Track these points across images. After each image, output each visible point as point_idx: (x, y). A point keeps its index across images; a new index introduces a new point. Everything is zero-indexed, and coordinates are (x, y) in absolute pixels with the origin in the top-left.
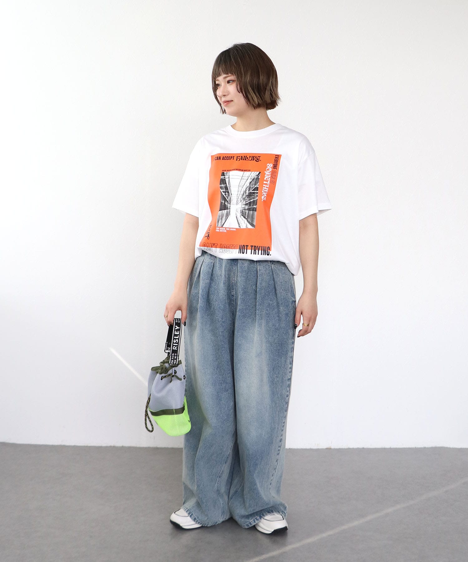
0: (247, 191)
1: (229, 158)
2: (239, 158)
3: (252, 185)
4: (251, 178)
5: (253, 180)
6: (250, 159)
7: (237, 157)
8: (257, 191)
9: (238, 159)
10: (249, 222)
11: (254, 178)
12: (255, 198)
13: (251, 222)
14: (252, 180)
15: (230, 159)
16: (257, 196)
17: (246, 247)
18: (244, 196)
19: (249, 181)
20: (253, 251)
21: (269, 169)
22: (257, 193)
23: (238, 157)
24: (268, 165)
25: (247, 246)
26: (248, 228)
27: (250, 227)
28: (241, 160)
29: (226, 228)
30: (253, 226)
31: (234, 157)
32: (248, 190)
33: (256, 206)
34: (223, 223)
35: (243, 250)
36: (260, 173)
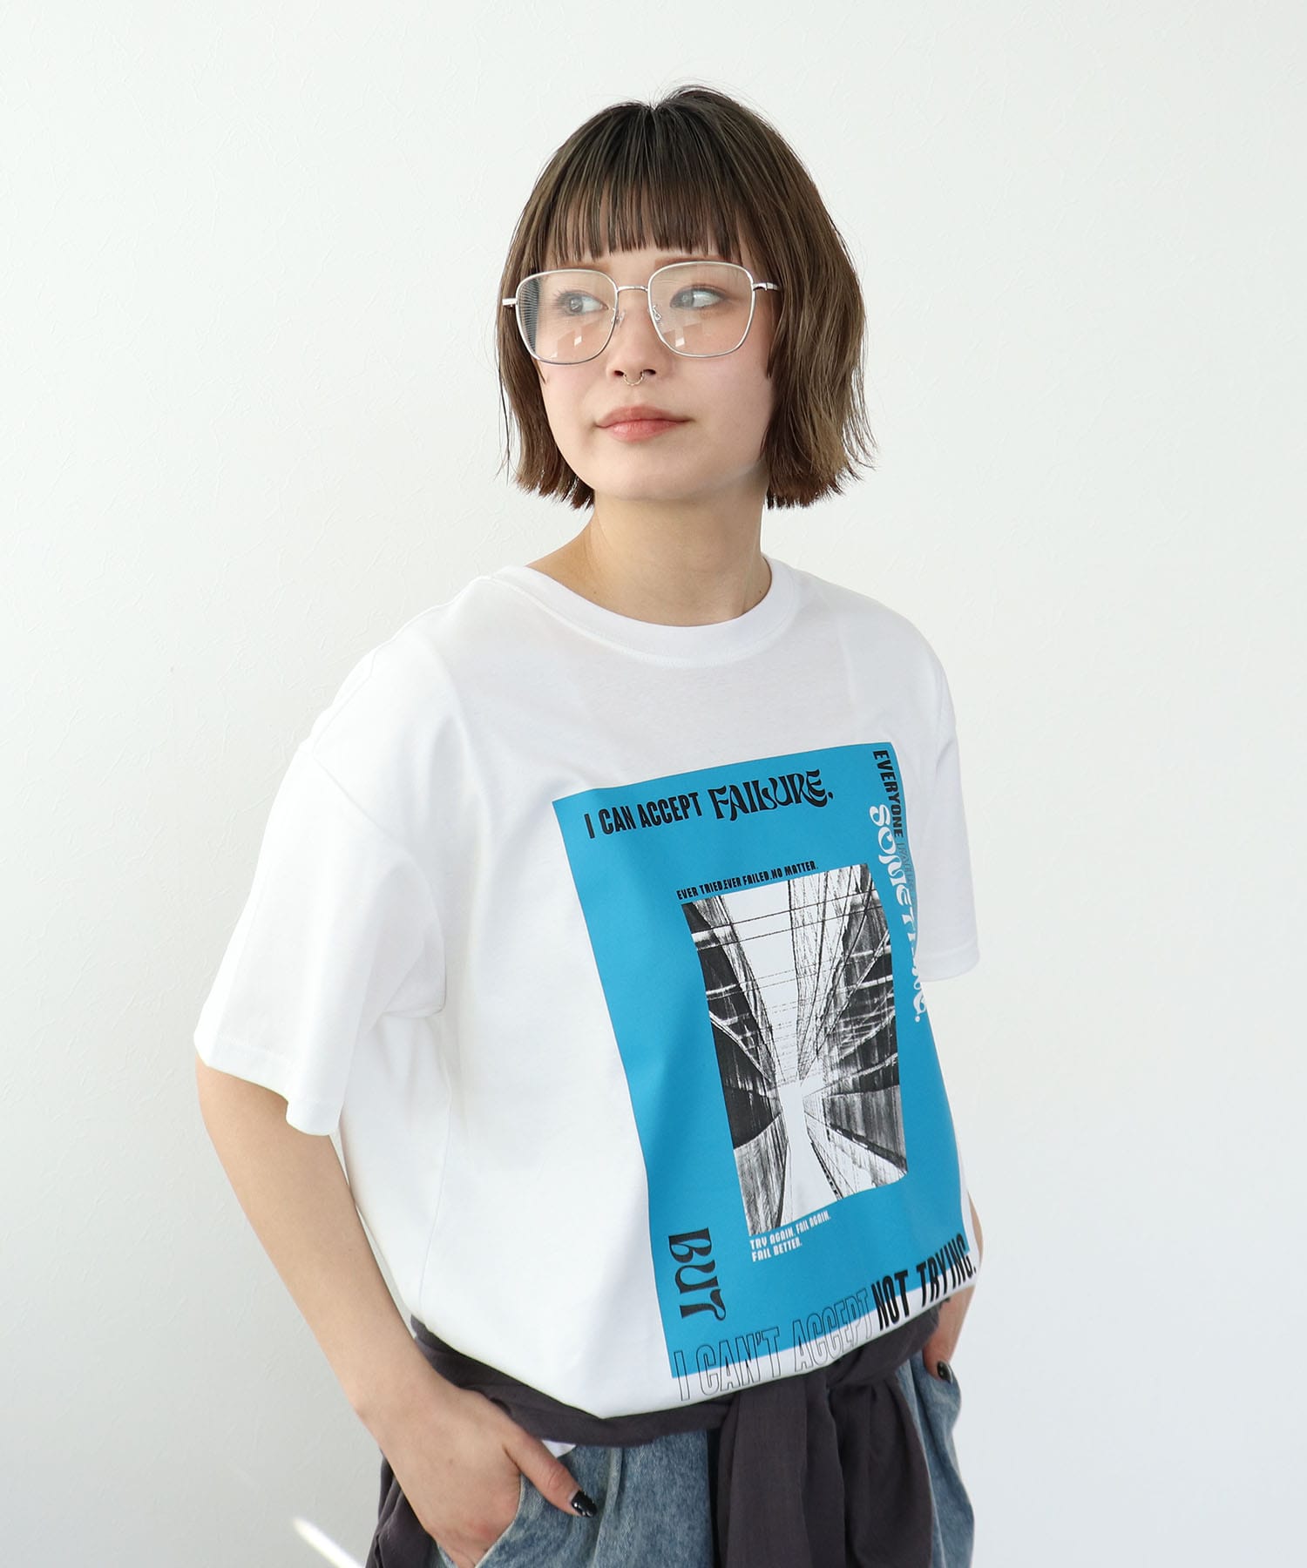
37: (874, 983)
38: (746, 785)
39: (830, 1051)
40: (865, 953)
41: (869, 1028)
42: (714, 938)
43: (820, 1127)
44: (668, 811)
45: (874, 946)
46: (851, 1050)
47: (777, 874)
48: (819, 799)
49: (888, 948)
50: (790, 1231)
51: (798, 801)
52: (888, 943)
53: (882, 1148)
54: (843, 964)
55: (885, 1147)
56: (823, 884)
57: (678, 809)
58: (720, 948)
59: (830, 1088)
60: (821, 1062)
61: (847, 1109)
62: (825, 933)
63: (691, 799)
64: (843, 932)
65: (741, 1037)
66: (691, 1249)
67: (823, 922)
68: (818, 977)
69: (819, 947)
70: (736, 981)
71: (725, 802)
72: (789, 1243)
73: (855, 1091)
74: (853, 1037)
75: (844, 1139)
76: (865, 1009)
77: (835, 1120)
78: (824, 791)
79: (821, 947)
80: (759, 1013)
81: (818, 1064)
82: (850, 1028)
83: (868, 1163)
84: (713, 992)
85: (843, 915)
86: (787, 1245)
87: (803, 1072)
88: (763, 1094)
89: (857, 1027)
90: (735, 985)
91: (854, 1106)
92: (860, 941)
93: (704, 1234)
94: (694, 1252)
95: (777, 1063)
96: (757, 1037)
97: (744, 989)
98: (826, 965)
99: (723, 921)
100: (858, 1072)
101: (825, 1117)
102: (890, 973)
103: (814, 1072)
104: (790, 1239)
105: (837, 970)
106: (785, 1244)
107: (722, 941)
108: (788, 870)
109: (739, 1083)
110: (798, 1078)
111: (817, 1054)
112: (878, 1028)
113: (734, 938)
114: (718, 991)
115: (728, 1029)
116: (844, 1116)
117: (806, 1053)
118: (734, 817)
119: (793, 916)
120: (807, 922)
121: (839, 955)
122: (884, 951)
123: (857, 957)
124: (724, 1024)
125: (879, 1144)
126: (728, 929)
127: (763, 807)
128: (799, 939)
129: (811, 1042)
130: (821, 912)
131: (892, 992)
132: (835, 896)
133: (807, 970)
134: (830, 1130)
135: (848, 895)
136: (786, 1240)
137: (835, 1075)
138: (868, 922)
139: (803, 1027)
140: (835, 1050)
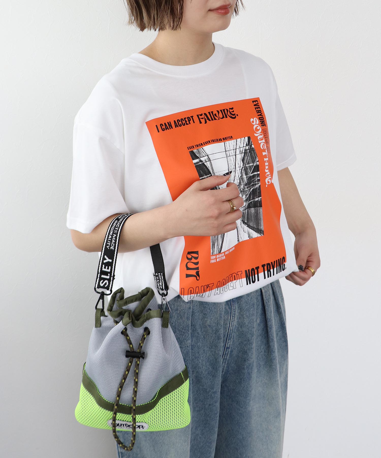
0: (245, 176)
1: (186, 121)
2: (202, 117)
3: (248, 163)
4: (241, 153)
5: (245, 153)
6: (221, 116)
7: (198, 116)
8: (258, 173)
9: (203, 121)
10: (252, 228)
11: (245, 150)
12: (256, 184)
13: (255, 226)
14: (243, 154)
15: (188, 122)
16: (259, 180)
17: (256, 271)
18: (242, 187)
19: (239, 157)
20: (266, 272)
21: (258, 128)
22: (258, 175)
23: (200, 117)
24: (253, 122)
25: (257, 268)
26: (253, 237)
27: (255, 235)
28: (207, 120)
29: (224, 252)
30: (261, 233)
31: (192, 117)
32: (244, 174)
33: (260, 198)
34: (220, 245)
35: (253, 276)
36: (249, 138)
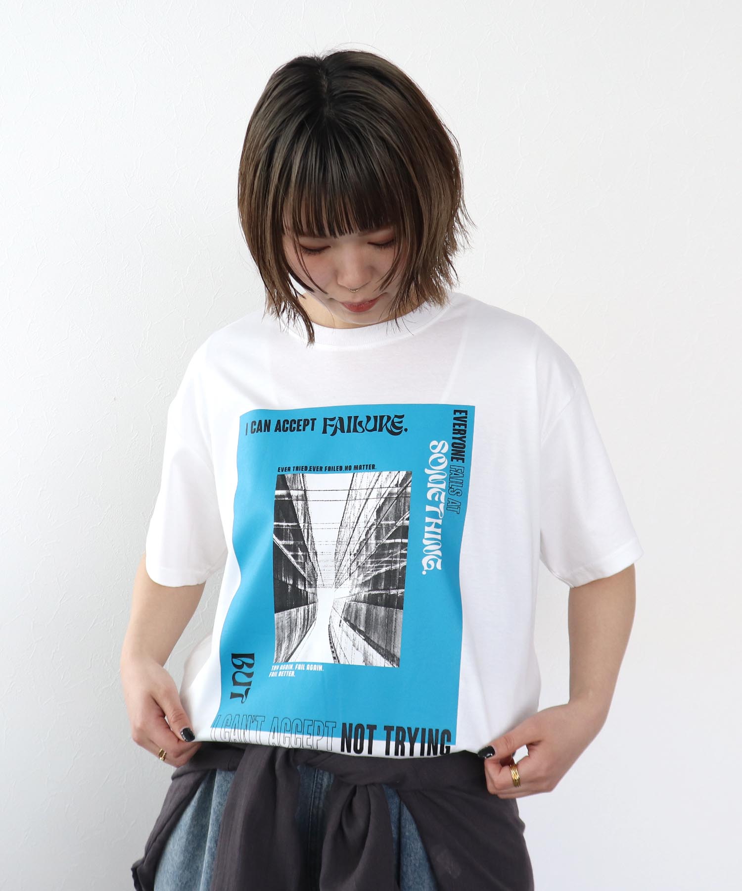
37: (392, 541)
38: (350, 418)
39: (358, 576)
40: (390, 523)
41: (382, 567)
42: (289, 495)
43: (338, 617)
44: (295, 426)
45: (397, 518)
46: (369, 578)
47: (348, 468)
48: (396, 430)
49: (407, 523)
50: (291, 666)
51: (381, 430)
52: (408, 519)
53: (374, 642)
54: (375, 526)
55: (376, 642)
56: (376, 478)
57: (301, 425)
58: (291, 502)
59: (351, 597)
60: (351, 581)
61: (357, 612)
62: (366, 506)
63: (311, 422)
64: (378, 507)
65: (291, 553)
66: (244, 663)
67: (367, 499)
68: (354, 530)
69: (359, 513)
70: (297, 521)
71: (332, 426)
72: (288, 672)
73: (364, 602)
74: (372, 571)
75: (350, 629)
76: (383, 555)
77: (347, 615)
78: (402, 427)
79: (361, 514)
80: (309, 543)
81: (348, 583)
82: (373, 565)
83: (363, 649)
84: (277, 523)
85: (381, 498)
86: (286, 673)
87: (338, 584)
88: (303, 588)
89: (377, 565)
90: (296, 524)
91: (361, 611)
92: (388, 515)
93: (251, 656)
94: (245, 665)
95: (319, 574)
96: (306, 557)
97: (302, 527)
98: (362, 524)
99: (300, 488)
100: (369, 591)
101: (343, 612)
102: (406, 538)
103: (345, 586)
104: (289, 670)
105: (370, 529)
106: (285, 672)
107: (294, 498)
108: (356, 468)
109: (283, 578)
110: (334, 586)
111: (350, 575)
112: (388, 568)
113: (305, 498)
114: (280, 524)
115: (282, 546)
116: (353, 615)
117: (342, 573)
118: (334, 433)
119: (350, 493)
120: (357, 498)
121: (372, 521)
122: (403, 523)
123: (384, 524)
124: (281, 543)
125: (372, 639)
126: (301, 493)
127: (355, 430)
128: (349, 507)
129: (346, 568)
130: (368, 494)
131: (406, 550)
132: (381, 486)
133: (348, 524)
134: (343, 621)
135: (389, 487)
136: (287, 670)
137: (356, 590)
138: (396, 504)
139: (340, 557)
140: (362, 577)
